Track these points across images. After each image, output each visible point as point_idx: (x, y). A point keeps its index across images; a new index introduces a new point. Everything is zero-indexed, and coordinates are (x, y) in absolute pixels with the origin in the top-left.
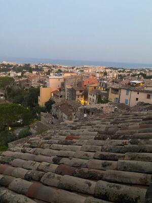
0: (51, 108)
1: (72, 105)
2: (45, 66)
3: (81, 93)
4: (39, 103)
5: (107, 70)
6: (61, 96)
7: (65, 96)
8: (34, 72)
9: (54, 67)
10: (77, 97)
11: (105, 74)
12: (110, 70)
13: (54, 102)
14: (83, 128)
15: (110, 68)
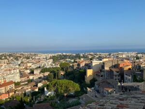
0: (94, 85)
1: (111, 83)
2: (89, 55)
3: (118, 74)
4: (86, 80)
5: (139, 55)
6: (102, 76)
7: (104, 76)
8: (82, 59)
9: (95, 54)
10: (114, 76)
11: (138, 58)
12: (141, 55)
13: (96, 80)
14: (129, 100)
15: (142, 53)
